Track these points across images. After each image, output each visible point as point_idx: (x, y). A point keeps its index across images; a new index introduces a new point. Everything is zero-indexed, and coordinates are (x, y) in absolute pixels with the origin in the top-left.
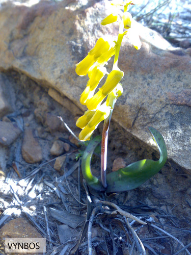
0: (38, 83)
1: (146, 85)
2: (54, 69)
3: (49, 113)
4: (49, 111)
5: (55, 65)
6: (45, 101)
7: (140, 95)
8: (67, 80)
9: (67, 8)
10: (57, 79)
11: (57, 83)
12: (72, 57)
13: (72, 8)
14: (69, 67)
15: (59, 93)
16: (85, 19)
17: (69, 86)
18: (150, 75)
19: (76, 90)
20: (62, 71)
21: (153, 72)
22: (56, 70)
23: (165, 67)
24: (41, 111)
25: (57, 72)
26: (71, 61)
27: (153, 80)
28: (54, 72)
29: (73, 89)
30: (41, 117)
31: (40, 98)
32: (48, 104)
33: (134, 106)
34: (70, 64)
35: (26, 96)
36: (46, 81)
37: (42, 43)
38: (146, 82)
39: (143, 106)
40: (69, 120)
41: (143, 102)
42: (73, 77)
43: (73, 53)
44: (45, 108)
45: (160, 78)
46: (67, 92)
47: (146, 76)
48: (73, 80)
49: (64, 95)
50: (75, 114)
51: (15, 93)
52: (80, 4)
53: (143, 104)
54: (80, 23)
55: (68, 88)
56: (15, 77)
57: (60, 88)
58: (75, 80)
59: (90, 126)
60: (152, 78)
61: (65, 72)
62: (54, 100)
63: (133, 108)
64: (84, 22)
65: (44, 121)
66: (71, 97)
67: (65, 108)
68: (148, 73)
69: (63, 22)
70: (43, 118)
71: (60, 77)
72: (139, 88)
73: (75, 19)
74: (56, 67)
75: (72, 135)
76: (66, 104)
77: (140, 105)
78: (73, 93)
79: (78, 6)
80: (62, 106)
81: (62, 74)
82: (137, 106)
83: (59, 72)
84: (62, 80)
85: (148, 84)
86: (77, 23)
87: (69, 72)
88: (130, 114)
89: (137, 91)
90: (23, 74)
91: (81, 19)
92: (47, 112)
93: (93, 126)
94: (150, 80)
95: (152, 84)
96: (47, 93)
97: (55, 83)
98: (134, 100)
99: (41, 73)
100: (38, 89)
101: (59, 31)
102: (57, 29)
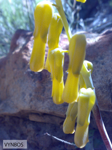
0: (19, 116)
1: (101, 65)
2: (24, 97)
3: (37, 135)
4: (37, 134)
5: (24, 94)
6: (30, 127)
7: (102, 75)
8: (37, 99)
9: (14, 53)
10: (30, 103)
11: (31, 107)
12: (33, 80)
13: (17, 51)
14: (34, 89)
15: (37, 114)
16: (29, 51)
17: (41, 102)
18: (99, 57)
19: (48, 102)
20: (31, 95)
21: (100, 54)
22: (25, 97)
23: (106, 45)
24: (31, 137)
25: (27, 98)
26: (34, 83)
27: (105, 59)
28: (25, 100)
29: (46, 103)
30: (34, 142)
31: (26, 127)
32: (33, 128)
33: (104, 87)
34: (33, 86)
35: (16, 132)
36: (23, 111)
37: (8, 86)
38: (100, 63)
39: (111, 82)
40: (56, 132)
41: (109, 79)
42: (41, 94)
43: (32, 77)
44: (33, 133)
45: (108, 55)
46: (42, 109)
47: (97, 59)
48: (42, 96)
49: (41, 113)
50: (59, 124)
51: (8, 134)
52: (21, 45)
53: (110, 81)
54: (27, 55)
55: (41, 105)
56: (3, 122)
57: (36, 109)
58: (43, 95)
59: (82, 124)
60: (102, 58)
61: (33, 94)
62: (37, 122)
63: (104, 90)
64: (29, 54)
65: (38, 144)
66: (48, 111)
67: (48, 124)
68: (97, 57)
69: (15, 63)
70: (35, 142)
71: (31, 101)
72: (98, 71)
73: (22, 55)
74: (25, 95)
75: (66, 143)
76: (47, 119)
77: (108, 83)
78: (47, 106)
79: (21, 47)
80: (45, 123)
81: (32, 97)
82: (106, 86)
83: (29, 97)
84: (34, 102)
85: (103, 64)
86: (25, 57)
87: (36, 92)
88: (105, 95)
89: (98, 74)
90: (5, 116)
91: (26, 52)
92: (35, 135)
93: (84, 122)
94: (102, 60)
95: (106, 62)
96: (29, 120)
97: (30, 108)
98: (100, 82)
99: (17, 108)
100: (21, 121)
101: (15, 70)
102: (14, 69)
